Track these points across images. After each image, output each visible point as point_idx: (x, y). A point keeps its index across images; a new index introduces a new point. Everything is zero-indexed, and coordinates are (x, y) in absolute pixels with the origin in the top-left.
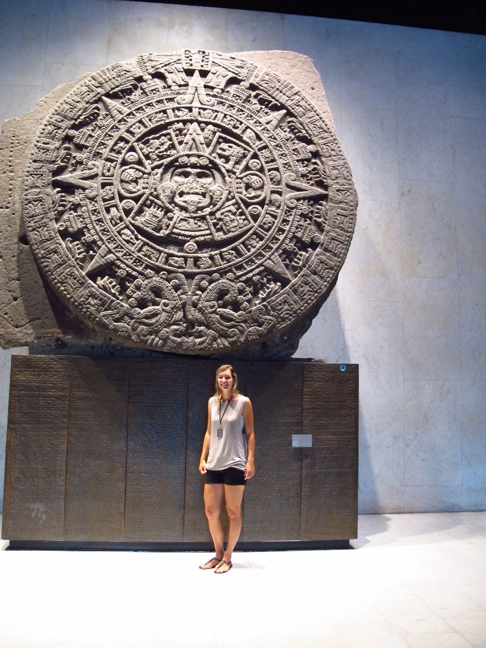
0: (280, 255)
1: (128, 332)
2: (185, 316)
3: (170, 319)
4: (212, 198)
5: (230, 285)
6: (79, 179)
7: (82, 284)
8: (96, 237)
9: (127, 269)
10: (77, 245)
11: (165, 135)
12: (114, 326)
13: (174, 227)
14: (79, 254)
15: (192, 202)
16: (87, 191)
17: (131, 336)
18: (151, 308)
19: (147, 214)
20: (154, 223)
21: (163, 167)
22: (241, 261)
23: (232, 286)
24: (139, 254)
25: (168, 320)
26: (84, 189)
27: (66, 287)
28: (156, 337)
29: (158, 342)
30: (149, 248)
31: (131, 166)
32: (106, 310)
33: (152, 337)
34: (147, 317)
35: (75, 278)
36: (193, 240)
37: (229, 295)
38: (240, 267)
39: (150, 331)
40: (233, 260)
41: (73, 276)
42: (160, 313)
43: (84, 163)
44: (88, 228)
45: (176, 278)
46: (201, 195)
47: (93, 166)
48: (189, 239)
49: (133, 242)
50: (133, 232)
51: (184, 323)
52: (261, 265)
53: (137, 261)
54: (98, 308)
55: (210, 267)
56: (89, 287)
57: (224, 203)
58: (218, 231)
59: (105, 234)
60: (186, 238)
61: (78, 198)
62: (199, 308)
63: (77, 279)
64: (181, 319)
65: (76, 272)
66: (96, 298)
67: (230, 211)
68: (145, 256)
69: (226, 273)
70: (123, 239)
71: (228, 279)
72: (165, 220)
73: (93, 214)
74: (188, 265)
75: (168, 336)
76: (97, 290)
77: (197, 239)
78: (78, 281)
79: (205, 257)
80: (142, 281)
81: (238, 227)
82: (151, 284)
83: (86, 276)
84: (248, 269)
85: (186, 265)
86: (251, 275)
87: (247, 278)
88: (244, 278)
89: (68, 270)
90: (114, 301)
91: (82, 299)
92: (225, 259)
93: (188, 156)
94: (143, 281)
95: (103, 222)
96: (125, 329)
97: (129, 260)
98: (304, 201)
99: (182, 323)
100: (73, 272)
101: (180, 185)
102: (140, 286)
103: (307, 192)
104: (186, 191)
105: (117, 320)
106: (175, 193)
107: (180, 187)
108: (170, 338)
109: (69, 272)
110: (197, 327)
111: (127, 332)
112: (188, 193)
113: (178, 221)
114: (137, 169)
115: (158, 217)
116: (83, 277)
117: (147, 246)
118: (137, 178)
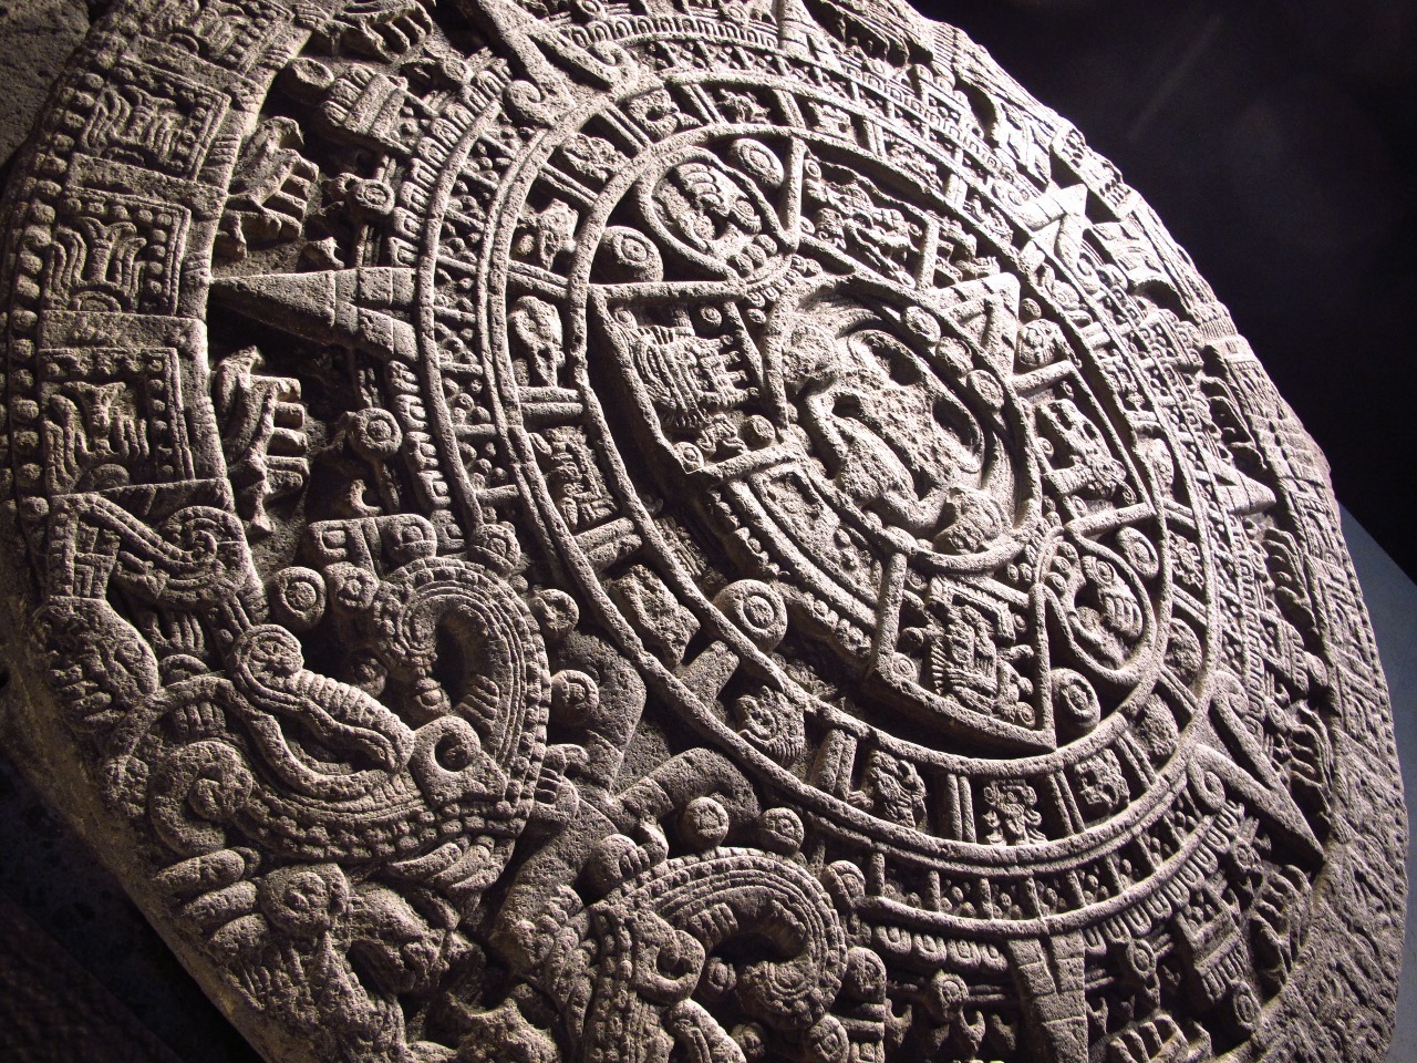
0: (1092, 961)
1: (127, 708)
2: (497, 895)
3: (408, 842)
4: (947, 515)
5: (827, 924)
6: (532, 38)
7: (152, 302)
8: (407, 220)
9: (419, 437)
10: (301, 171)
11: (909, 217)
12: (90, 612)
13: (745, 476)
14: (274, 203)
15: (874, 458)
16: (521, 84)
17: (118, 751)
18: (361, 698)
19: (679, 342)
20: (684, 393)
21: (843, 278)
22: (931, 854)
23: (829, 936)
24: (526, 437)
25: (393, 841)
26: (519, 70)
27: (68, 247)
28: (246, 876)
29: (239, 913)
30: (585, 453)
31: (742, 176)
32: (132, 502)
33: (229, 855)
34: (300, 726)
35: (146, 254)
36: (787, 590)
37: (788, 970)
38: (911, 878)
39: (247, 816)
40: (901, 816)
41: (152, 241)
42: (383, 766)
43: (592, 25)
44: (411, 166)
45: (602, 672)
46: (913, 472)
47: (613, 60)
48: (775, 568)
49: (543, 372)
50: (569, 341)
51: (463, 929)
52: (998, 940)
53: (491, 449)
54: (101, 460)
55: (786, 762)
56: (168, 342)
57: (980, 572)
58: (906, 644)
59: (456, 248)
60: (764, 556)
61: (470, 74)
62: (606, 913)
63: (157, 267)
64: (467, 892)
65: (183, 242)
66: (143, 412)
67: (991, 617)
68: (546, 463)
69: (839, 849)
70: (512, 326)
71: (829, 883)
72: (732, 424)
73: (475, 153)
74: (699, 665)
75: (319, 929)
76: (191, 388)
77: (808, 599)
78: (147, 275)
79: (792, 700)
80: (434, 543)
81: (991, 701)
82: (468, 595)
83: (204, 294)
84: (940, 915)
85: (688, 660)
86: (937, 950)
87: (915, 949)
88: (901, 941)
89: (156, 201)
90: (220, 503)
91: (74, 353)
92: (874, 782)
93: (947, 330)
94: (442, 551)
95: (486, 206)
96: (123, 679)
97: (462, 413)
98: (1247, 814)
99: (453, 917)
100: (169, 230)
101: (863, 378)
102: (408, 556)
103: (1267, 792)
104: (870, 410)
105: (130, 600)
106: (830, 379)
107: (856, 380)
108: (320, 949)
109: (155, 212)
110: (512, 1008)
111: (116, 704)
112: (874, 427)
113: (776, 471)
114: (752, 200)
115: (711, 388)
116: (189, 285)
117: (583, 439)
118: (732, 218)
